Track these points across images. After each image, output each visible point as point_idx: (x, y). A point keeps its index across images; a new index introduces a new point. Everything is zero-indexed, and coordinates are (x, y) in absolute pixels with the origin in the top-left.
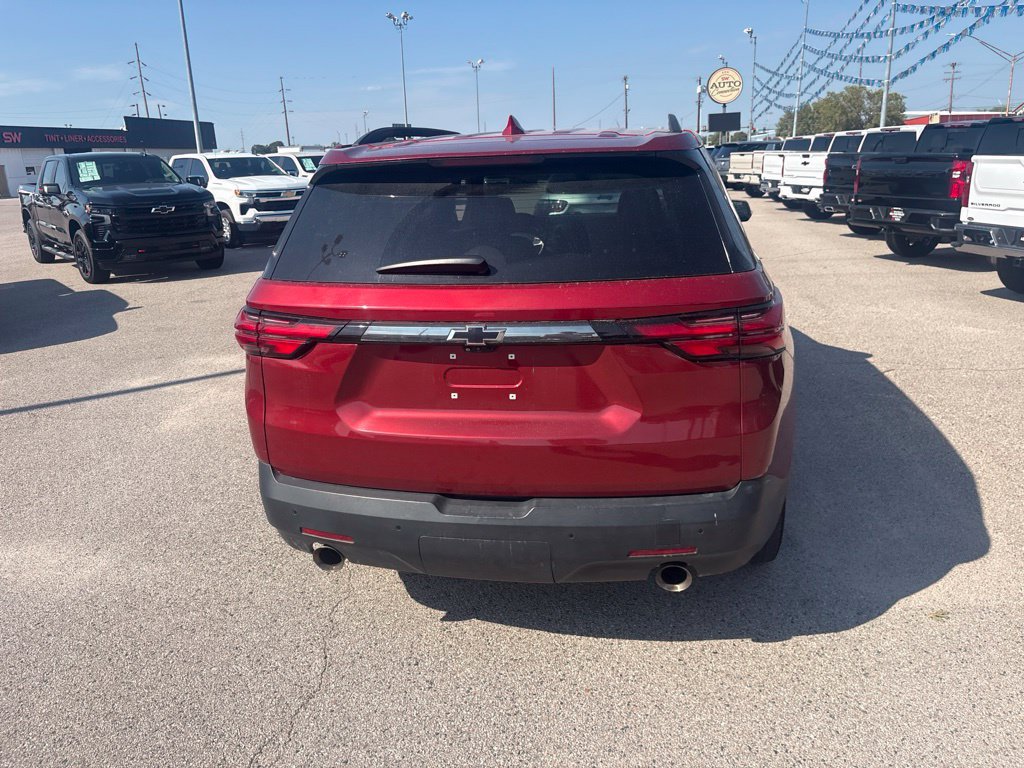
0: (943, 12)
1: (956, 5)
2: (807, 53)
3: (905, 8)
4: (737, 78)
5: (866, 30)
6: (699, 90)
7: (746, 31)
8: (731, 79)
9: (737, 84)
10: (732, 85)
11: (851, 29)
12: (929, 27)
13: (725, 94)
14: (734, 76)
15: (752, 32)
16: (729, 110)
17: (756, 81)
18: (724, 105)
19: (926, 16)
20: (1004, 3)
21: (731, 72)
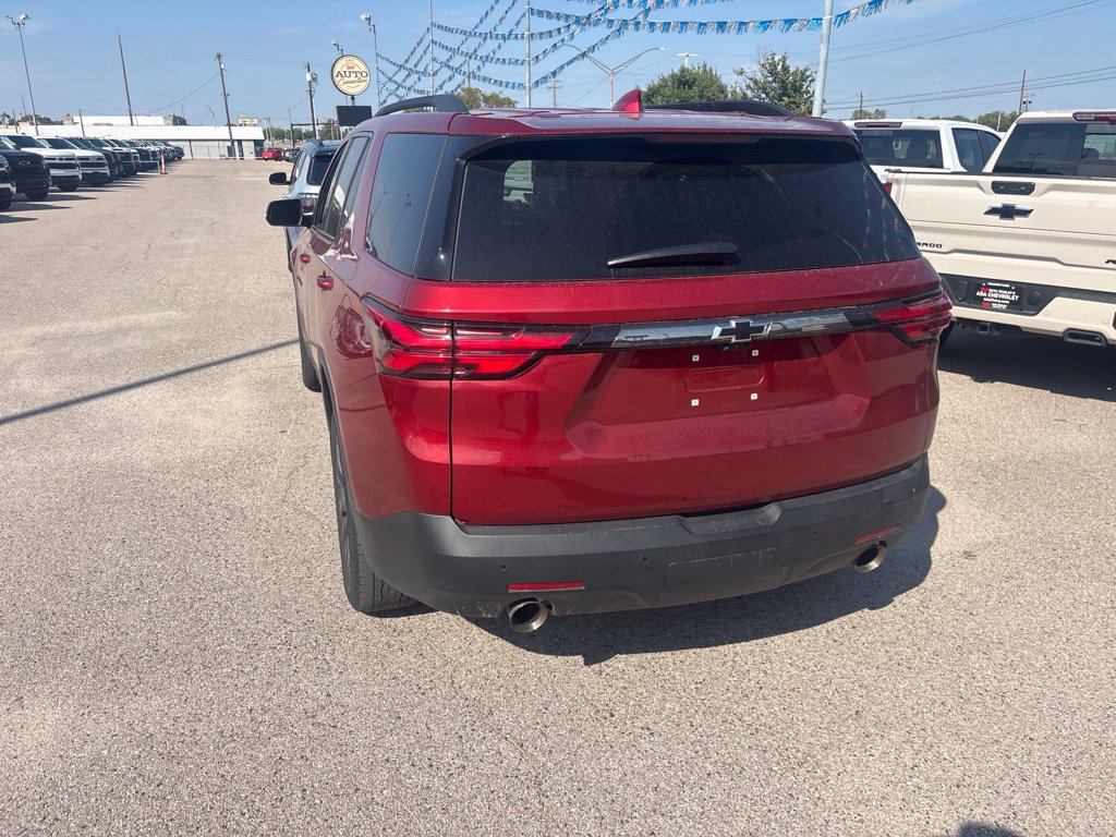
0: (578, 21)
1: (590, 15)
2: (437, 49)
3: (540, 13)
4: (363, 69)
5: (500, 31)
6: (308, 78)
7: (363, 17)
8: (356, 69)
9: (364, 74)
10: (359, 75)
11: (484, 28)
12: (565, 35)
13: (351, 85)
14: (360, 67)
15: (369, 19)
16: (359, 103)
17: (380, 74)
18: (353, 98)
19: (562, 23)
20: (636, 18)
21: (356, 61)
